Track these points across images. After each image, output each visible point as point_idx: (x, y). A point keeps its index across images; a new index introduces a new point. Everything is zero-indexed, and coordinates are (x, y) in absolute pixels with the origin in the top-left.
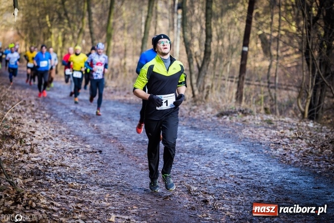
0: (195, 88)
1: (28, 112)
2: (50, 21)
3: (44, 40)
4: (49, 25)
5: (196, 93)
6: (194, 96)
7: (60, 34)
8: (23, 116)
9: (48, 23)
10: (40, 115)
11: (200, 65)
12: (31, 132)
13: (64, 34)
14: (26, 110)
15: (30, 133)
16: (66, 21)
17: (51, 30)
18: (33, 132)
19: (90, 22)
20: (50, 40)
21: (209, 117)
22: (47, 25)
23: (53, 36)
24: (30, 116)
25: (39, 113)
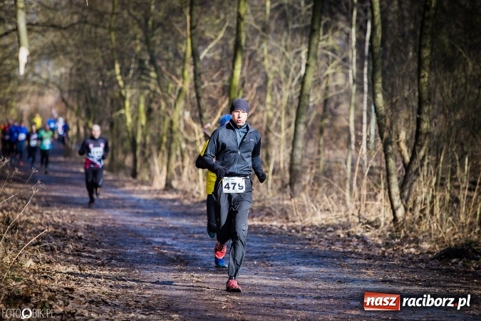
0: (397, 202)
1: (67, 251)
2: (121, 74)
3: (112, 113)
4: (121, 83)
5: (400, 213)
6: (395, 219)
7: (142, 100)
8: (55, 258)
9: (119, 78)
10: (90, 257)
11: (407, 159)
12: (66, 289)
13: (149, 101)
14: (64, 246)
15: (65, 291)
16: (153, 74)
17: (123, 92)
18: (71, 290)
19: (197, 75)
20: (122, 111)
21: (422, 261)
22: (117, 82)
23: (127, 104)
24: (70, 258)
25: (89, 252)
